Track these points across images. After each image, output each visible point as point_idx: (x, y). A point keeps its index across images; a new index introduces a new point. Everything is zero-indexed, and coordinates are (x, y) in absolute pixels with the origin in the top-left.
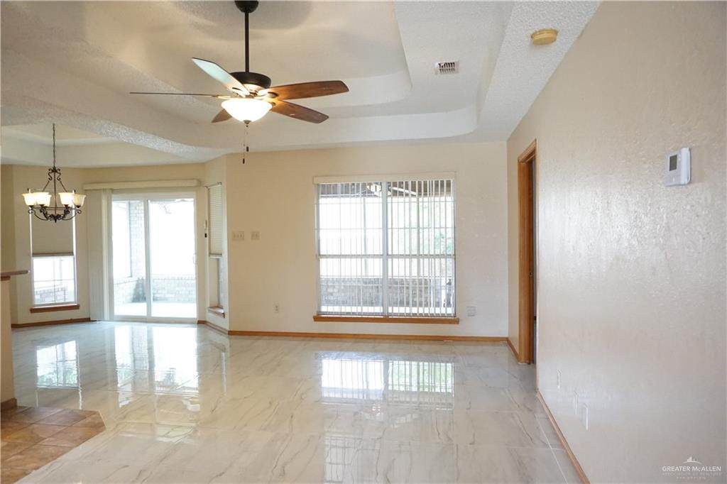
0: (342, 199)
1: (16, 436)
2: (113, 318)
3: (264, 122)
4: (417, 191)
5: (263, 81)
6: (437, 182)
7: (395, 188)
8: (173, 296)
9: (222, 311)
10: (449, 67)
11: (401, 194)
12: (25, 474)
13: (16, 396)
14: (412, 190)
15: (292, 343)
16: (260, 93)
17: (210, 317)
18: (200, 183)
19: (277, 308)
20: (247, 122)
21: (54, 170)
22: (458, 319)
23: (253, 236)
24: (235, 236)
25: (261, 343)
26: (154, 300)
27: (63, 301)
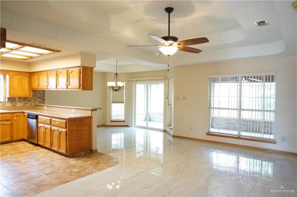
0: (221, 84)
1: (94, 161)
2: (135, 126)
3: (176, 55)
4: (262, 80)
5: (175, 39)
6: (266, 76)
7: (251, 79)
8: (158, 120)
9: (171, 127)
10: (262, 23)
11: (254, 81)
12: (92, 173)
13: (97, 148)
14: (260, 80)
15: (196, 143)
16: (173, 44)
17: (168, 129)
18: (166, 78)
19: (192, 128)
20: (169, 55)
21: (116, 74)
22: (276, 142)
23: (183, 98)
24: (176, 98)
25: (184, 141)
26: (149, 120)
27: (121, 119)
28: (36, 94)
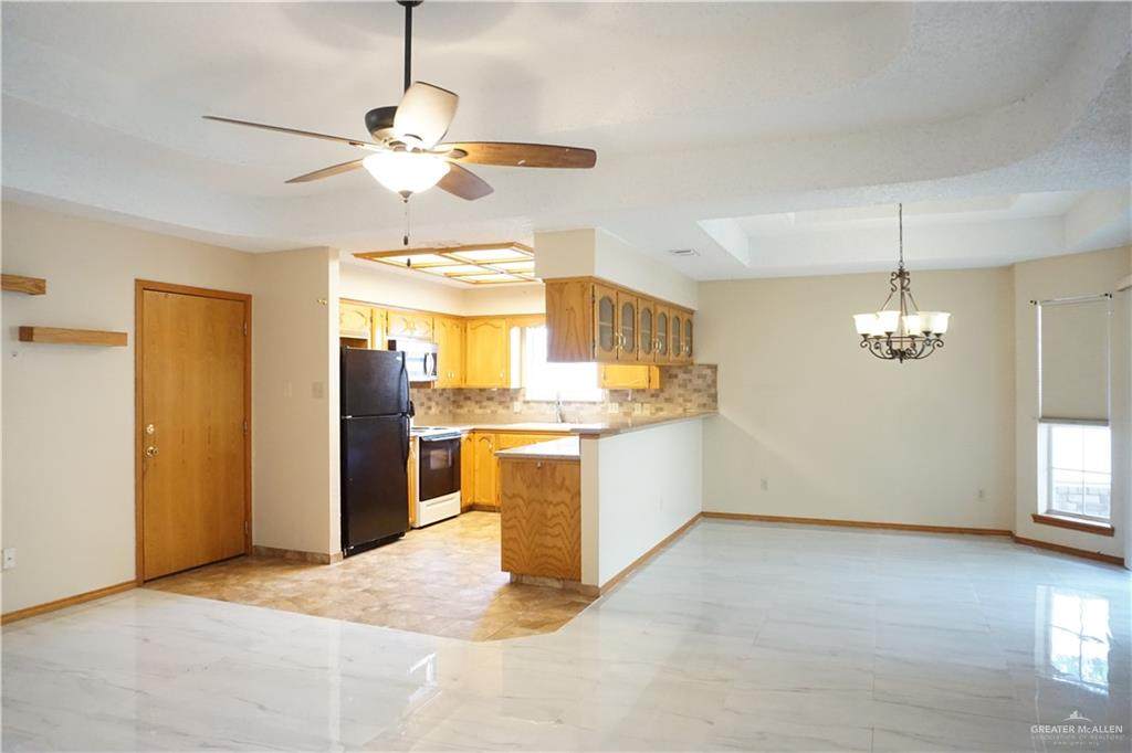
21: (902, 274)
28: (690, 380)
